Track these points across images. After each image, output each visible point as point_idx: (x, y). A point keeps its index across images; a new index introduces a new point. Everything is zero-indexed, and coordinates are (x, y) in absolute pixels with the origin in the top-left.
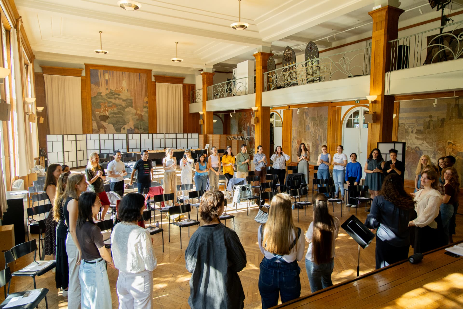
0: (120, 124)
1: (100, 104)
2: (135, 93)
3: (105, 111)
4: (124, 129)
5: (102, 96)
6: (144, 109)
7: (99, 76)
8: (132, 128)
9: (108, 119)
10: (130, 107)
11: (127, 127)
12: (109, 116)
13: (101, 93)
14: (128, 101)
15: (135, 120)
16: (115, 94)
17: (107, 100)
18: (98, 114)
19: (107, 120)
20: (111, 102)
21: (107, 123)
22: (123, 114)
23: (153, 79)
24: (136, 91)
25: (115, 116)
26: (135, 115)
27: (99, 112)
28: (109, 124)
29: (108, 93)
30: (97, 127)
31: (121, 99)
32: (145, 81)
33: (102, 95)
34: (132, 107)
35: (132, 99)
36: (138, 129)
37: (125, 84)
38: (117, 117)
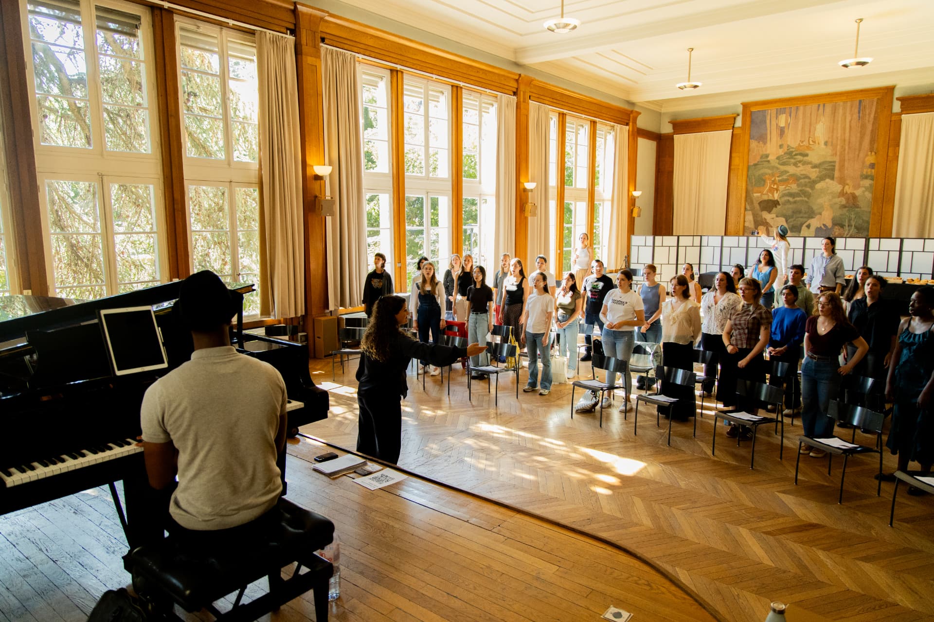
0: (801, 217)
1: (764, 178)
2: (843, 148)
3: (771, 190)
4: (808, 227)
5: (769, 161)
6: (862, 183)
7: (768, 122)
8: (827, 225)
9: (776, 207)
10: (827, 180)
11: (815, 223)
12: (779, 200)
13: (767, 156)
14: (826, 166)
15: (838, 206)
16: (796, 155)
17: (778, 168)
18: (758, 197)
19: (774, 210)
20: (786, 172)
21: (774, 216)
22: (808, 196)
23: (897, 107)
24: (847, 143)
25: (791, 199)
26: (839, 197)
27: (759, 194)
28: (777, 216)
29: (783, 154)
30: (752, 222)
31: (810, 163)
32: (872, 116)
33: (769, 159)
34: (832, 178)
35: (834, 162)
36: (842, 226)
37: (821, 131)
38: (795, 202)
